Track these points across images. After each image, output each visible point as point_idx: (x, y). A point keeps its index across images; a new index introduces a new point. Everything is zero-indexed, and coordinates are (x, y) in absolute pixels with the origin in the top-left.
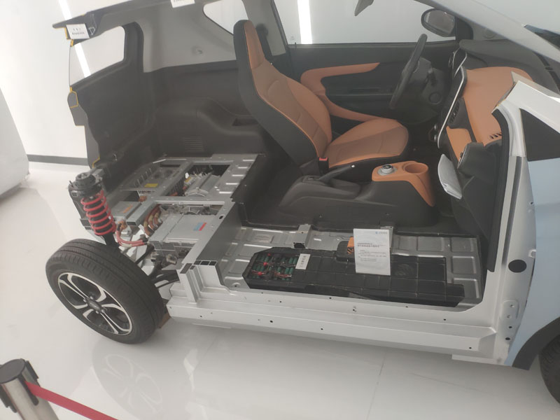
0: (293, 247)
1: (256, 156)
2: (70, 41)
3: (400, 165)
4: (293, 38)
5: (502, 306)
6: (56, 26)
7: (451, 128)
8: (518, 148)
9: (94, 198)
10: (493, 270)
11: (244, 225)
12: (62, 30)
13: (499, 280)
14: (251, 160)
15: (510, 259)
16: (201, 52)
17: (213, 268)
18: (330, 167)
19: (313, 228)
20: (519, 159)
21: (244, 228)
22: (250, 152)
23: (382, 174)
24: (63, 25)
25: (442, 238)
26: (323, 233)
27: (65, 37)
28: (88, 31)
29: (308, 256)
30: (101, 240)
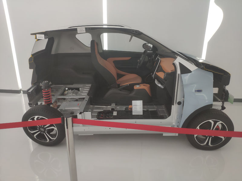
0: (111, 110)
1: (91, 84)
2: (36, 39)
3: (142, 85)
5: (176, 115)
6: (32, 34)
7: (157, 72)
8: (179, 72)
9: (47, 90)
10: (173, 105)
11: (91, 105)
12: (34, 36)
13: (175, 108)
14: (90, 85)
15: (177, 102)
16: (73, 49)
17: (90, 113)
18: (120, 86)
19: (116, 105)
20: (179, 74)
22: (88, 83)
23: (137, 87)
24: (35, 34)
25: (155, 106)
26: (119, 106)
27: (35, 38)
28: (45, 37)
29: (116, 112)
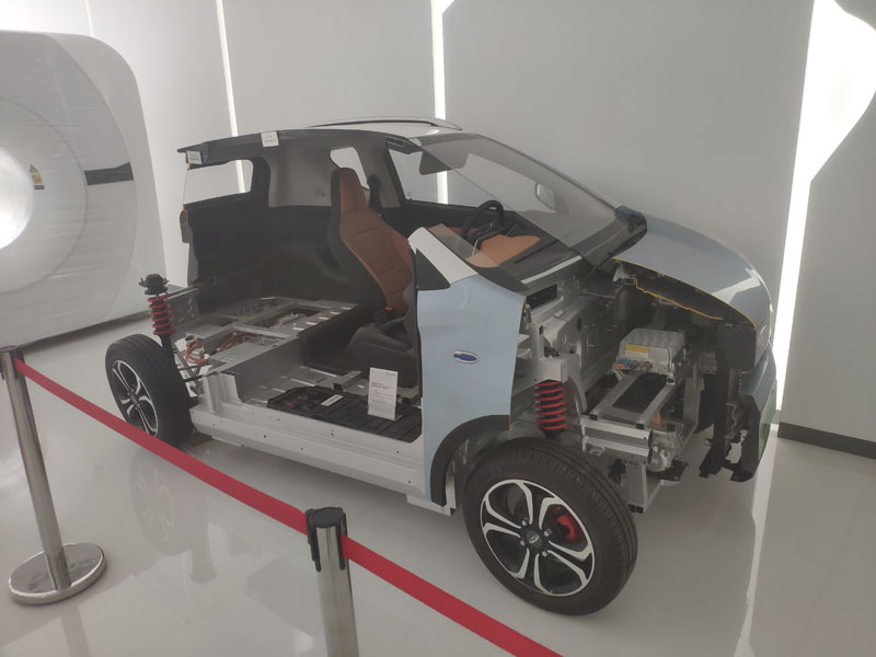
0: (333, 388)
2: (188, 165)
4: (409, 194)
6: (180, 151)
12: (184, 155)
17: (233, 377)
21: (303, 367)
24: (184, 150)
27: (185, 161)
28: (202, 159)
29: (339, 397)
30: (158, 340)
